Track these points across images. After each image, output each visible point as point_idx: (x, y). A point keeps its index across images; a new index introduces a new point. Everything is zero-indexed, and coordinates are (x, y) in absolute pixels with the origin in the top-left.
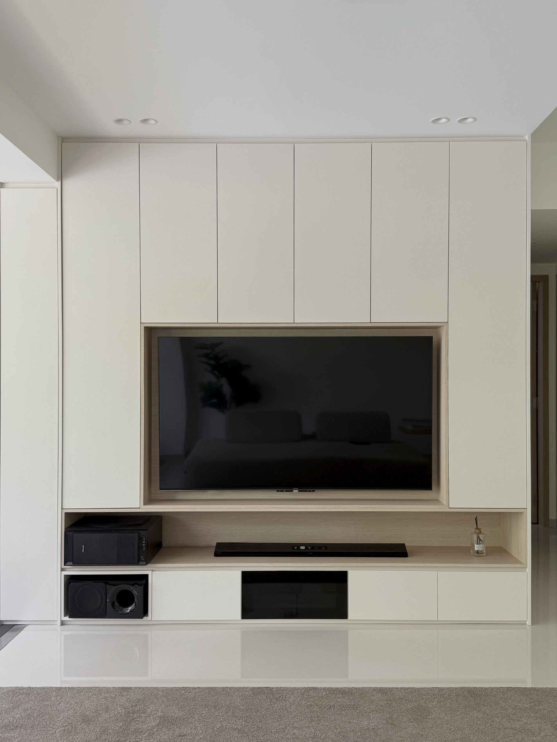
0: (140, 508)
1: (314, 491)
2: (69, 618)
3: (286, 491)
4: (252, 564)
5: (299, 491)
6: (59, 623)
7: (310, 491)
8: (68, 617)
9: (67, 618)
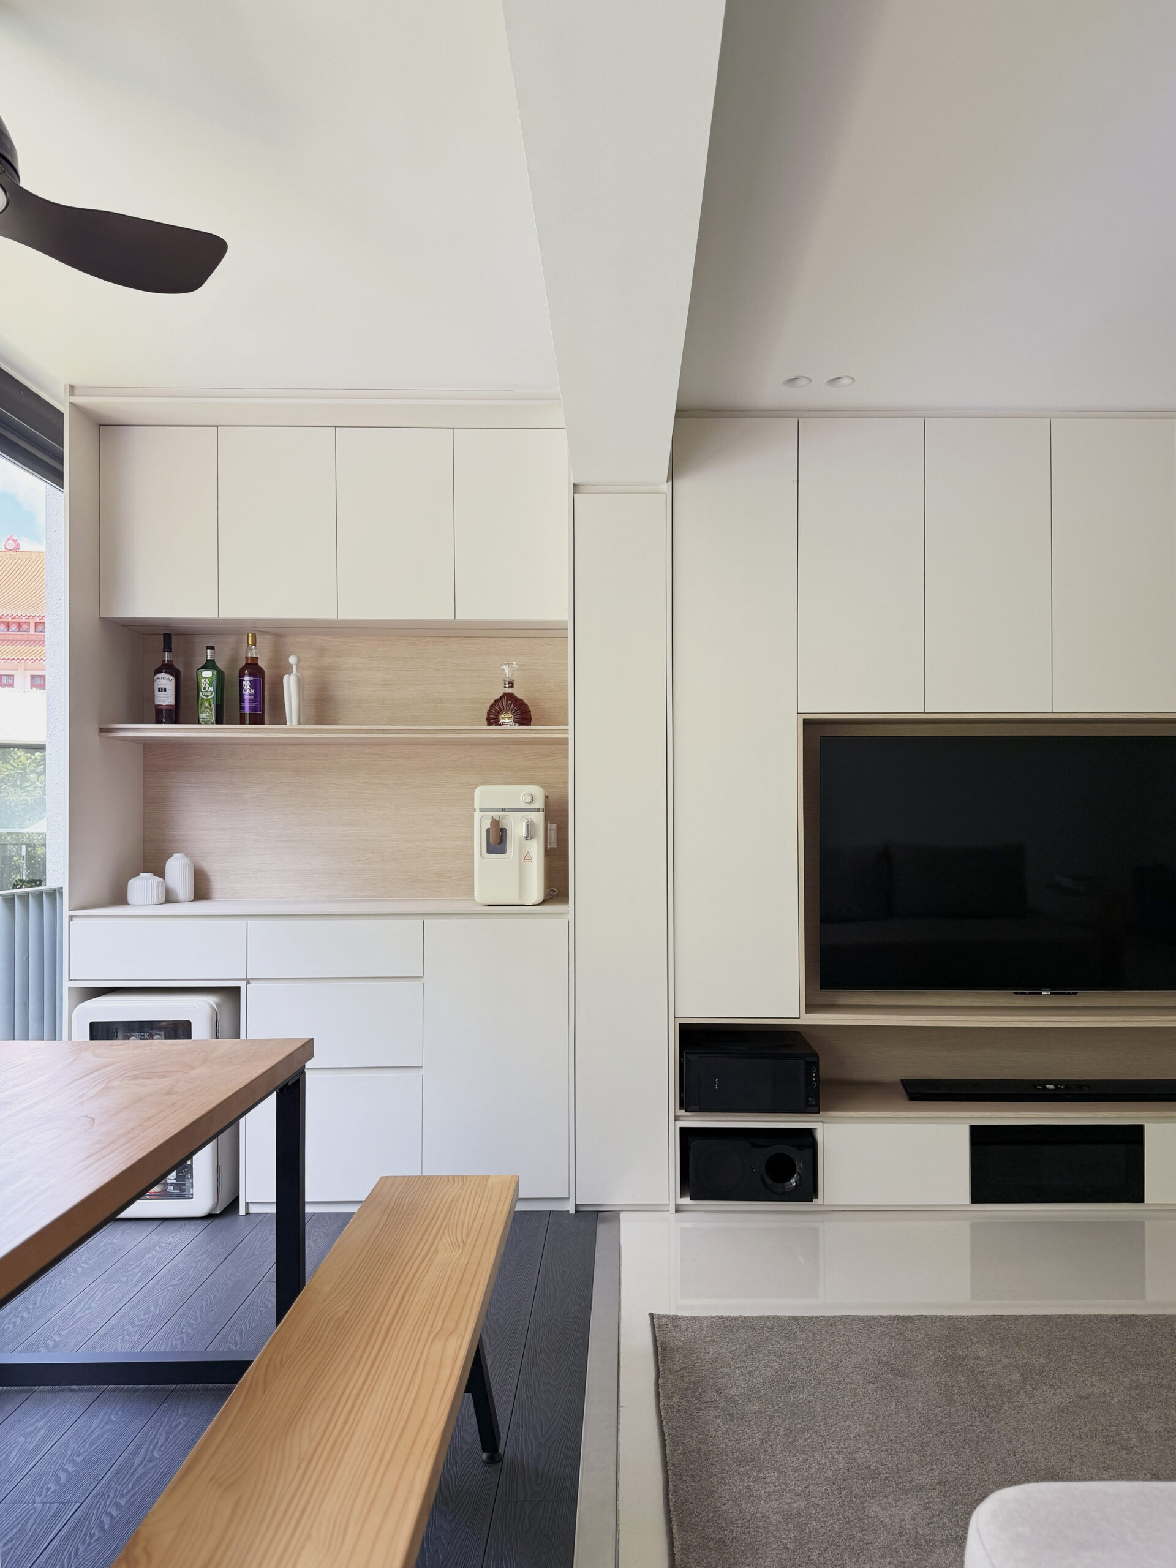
0: (799, 1018)
1: (1076, 993)
2: (691, 1199)
3: (1029, 993)
4: (987, 1114)
5: (1051, 993)
6: (673, 1208)
7: (1069, 993)
8: (689, 1198)
9: (686, 1200)
